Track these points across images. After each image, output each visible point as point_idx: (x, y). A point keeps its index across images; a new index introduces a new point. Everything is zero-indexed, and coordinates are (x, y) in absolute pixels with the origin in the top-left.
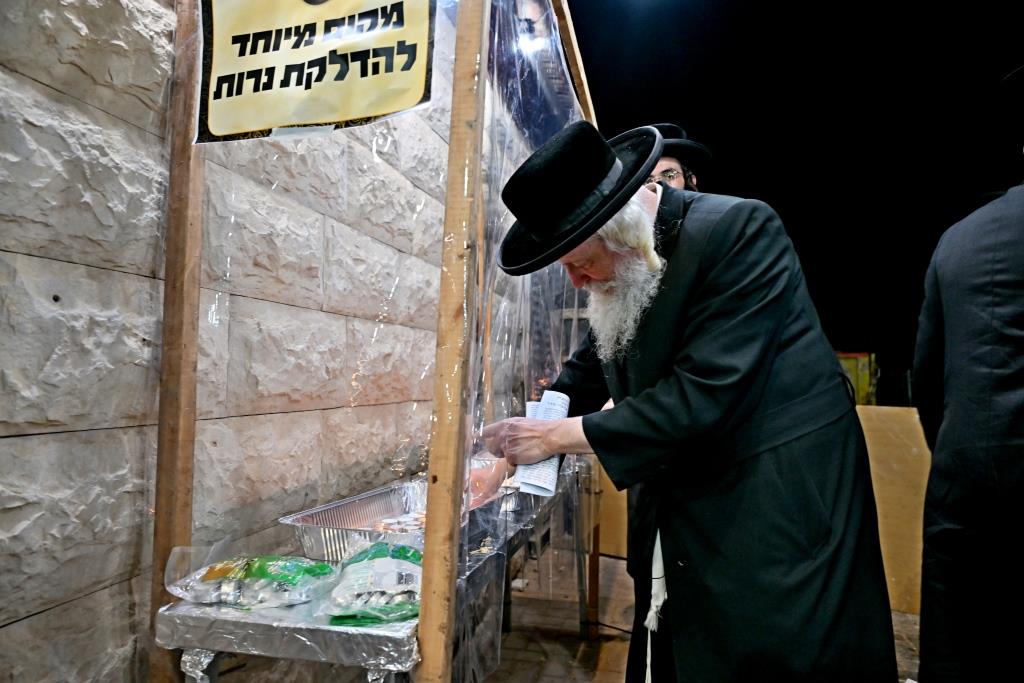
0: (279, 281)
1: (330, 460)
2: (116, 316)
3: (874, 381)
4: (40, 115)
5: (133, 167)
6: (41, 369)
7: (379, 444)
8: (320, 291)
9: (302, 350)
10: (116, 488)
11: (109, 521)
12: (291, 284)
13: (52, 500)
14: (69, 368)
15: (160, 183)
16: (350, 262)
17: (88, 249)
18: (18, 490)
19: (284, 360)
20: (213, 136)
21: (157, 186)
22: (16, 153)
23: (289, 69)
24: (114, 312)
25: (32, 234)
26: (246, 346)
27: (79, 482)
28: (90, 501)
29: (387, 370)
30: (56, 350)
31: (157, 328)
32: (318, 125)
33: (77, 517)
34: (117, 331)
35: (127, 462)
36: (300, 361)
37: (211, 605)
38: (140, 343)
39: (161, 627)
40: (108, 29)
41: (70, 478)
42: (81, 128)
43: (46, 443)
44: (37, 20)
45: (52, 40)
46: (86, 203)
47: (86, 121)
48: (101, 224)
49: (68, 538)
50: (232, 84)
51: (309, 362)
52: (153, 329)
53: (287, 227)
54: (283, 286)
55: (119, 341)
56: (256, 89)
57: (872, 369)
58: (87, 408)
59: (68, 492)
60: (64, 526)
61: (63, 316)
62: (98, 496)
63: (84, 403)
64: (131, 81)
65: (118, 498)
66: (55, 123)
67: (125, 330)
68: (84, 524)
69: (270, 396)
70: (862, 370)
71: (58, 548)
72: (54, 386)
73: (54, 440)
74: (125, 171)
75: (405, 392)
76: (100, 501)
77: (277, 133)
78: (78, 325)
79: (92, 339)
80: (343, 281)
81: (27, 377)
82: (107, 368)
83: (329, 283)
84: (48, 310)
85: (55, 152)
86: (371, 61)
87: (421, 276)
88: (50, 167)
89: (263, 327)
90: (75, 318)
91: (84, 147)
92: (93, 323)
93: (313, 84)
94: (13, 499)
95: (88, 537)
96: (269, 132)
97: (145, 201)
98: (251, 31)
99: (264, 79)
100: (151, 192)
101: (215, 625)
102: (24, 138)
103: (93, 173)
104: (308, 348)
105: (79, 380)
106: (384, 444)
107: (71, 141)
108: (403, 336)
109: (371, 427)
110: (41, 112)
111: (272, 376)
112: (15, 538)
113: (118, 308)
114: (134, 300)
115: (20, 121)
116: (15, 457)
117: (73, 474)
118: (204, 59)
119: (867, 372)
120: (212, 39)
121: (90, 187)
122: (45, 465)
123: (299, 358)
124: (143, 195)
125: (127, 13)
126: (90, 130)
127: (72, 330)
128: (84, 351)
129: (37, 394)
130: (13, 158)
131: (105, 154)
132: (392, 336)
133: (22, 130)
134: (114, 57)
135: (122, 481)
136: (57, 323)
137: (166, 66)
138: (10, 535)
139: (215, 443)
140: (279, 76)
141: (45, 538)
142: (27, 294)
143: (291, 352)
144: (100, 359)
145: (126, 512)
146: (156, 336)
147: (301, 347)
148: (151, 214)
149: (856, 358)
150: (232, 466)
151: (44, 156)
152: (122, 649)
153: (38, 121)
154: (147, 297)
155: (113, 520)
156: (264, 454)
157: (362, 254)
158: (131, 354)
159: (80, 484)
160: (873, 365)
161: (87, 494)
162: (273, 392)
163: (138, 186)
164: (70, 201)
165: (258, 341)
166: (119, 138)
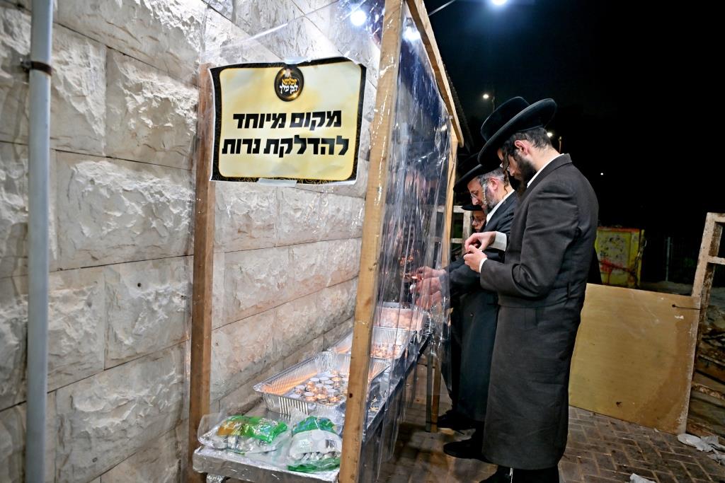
0: (252, 237)
1: (278, 337)
2: (168, 288)
3: (642, 249)
4: (130, 183)
5: (175, 197)
6: (133, 327)
7: (306, 321)
8: (275, 236)
9: (265, 278)
10: (169, 383)
11: (166, 402)
12: (258, 238)
13: (140, 397)
14: (146, 325)
15: (190, 202)
16: (292, 213)
17: (154, 251)
18: (125, 395)
19: (255, 286)
20: (222, 176)
21: (188, 203)
22: (119, 210)
23: (270, 142)
24: (168, 285)
25: (127, 252)
26: (233, 282)
27: (151, 384)
28: (157, 394)
29: (312, 275)
30: (140, 315)
31: (189, 288)
32: (287, 179)
33: (151, 403)
34: (169, 296)
35: (174, 366)
36: (263, 285)
37: (222, 450)
38: (180, 299)
39: (195, 461)
40: (162, 119)
41: (147, 382)
42: (149, 183)
43: (135, 365)
44: (127, 126)
45: (135, 135)
46: (154, 228)
47: (152, 176)
48: (160, 236)
49: (148, 415)
50: (234, 145)
51: (269, 284)
52: (186, 289)
53: (257, 204)
54: (254, 240)
55: (171, 301)
56: (249, 152)
57: (641, 240)
58: (155, 342)
59: (147, 390)
60: (145, 409)
61: (143, 295)
62: (161, 390)
63: (153, 340)
64: (174, 144)
65: (170, 388)
66: (137, 186)
67: (174, 294)
68: (155, 406)
69: (246, 309)
70: (634, 241)
71: (143, 422)
72: (139, 335)
73: (139, 363)
74: (172, 201)
75: (323, 284)
76: (162, 392)
77: (261, 181)
78: (151, 298)
79: (157, 304)
80: (288, 226)
81: (126, 333)
82: (165, 319)
83: (280, 229)
84: (136, 293)
85: (138, 203)
86: (320, 145)
87: (334, 207)
88: (136, 213)
89: (243, 270)
90: (149, 295)
91: (152, 195)
92: (158, 294)
93: (284, 155)
94: (121, 400)
95: (156, 412)
96: (257, 179)
97: (182, 215)
98: (246, 112)
99: (254, 146)
100: (185, 209)
101: (227, 463)
102: (123, 201)
103: (157, 209)
104: (268, 275)
105: (151, 328)
106: (309, 321)
107: (146, 193)
108: (321, 249)
109: (302, 312)
110: (130, 181)
111: (247, 298)
112: (124, 421)
113: (169, 282)
114: (176, 273)
115: (121, 191)
116: (122, 376)
117: (149, 379)
118: (216, 126)
119: (637, 242)
120: (221, 114)
121: (155, 217)
122: (136, 378)
123: (263, 283)
124: (181, 212)
125: (172, 104)
126: (154, 183)
127: (148, 302)
128: (154, 312)
129: (132, 341)
130: (118, 214)
131: (162, 195)
132: (315, 251)
133: (122, 196)
134: (166, 133)
135: (172, 378)
136: (140, 299)
137: (193, 129)
138: (121, 420)
139: (217, 344)
140: (263, 146)
141: (137, 418)
142: (126, 287)
143: (258, 281)
144: (162, 315)
145: (174, 395)
146: (189, 293)
147: (264, 276)
148: (185, 222)
149: (630, 232)
150: (226, 356)
151: (133, 207)
152: (173, 468)
153: (130, 187)
154: (182, 269)
155: (168, 400)
156: (243, 344)
157: (299, 204)
158: (176, 307)
159: (153, 385)
160: (642, 237)
161: (156, 390)
162: (248, 306)
163: (179, 207)
164: (146, 227)
165: (241, 279)
166: (168, 181)
